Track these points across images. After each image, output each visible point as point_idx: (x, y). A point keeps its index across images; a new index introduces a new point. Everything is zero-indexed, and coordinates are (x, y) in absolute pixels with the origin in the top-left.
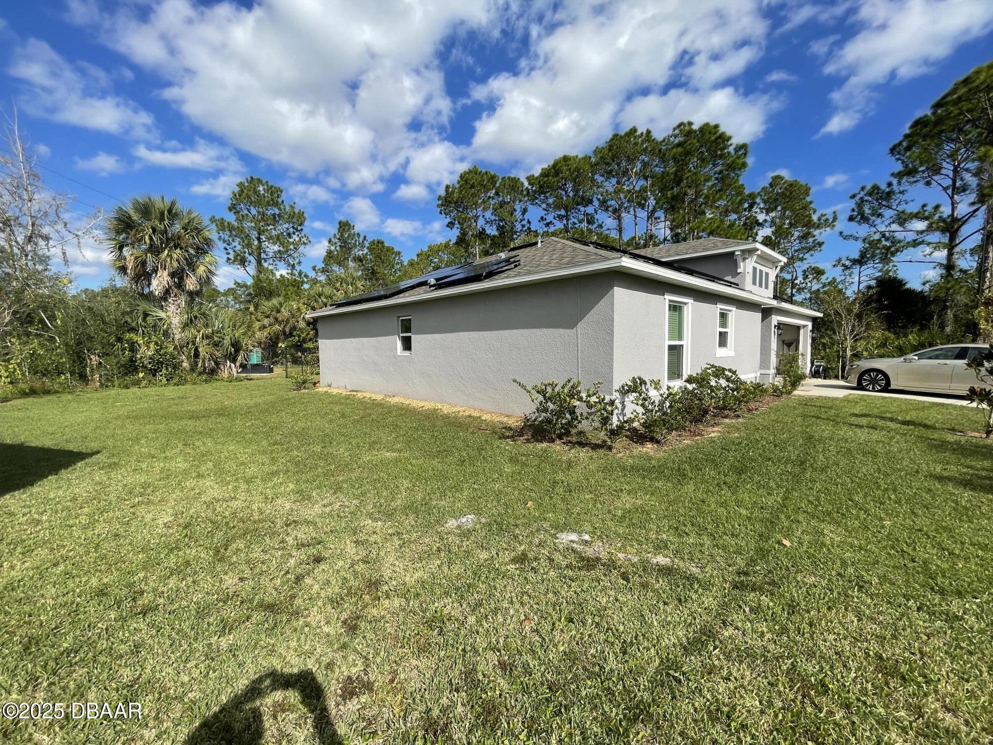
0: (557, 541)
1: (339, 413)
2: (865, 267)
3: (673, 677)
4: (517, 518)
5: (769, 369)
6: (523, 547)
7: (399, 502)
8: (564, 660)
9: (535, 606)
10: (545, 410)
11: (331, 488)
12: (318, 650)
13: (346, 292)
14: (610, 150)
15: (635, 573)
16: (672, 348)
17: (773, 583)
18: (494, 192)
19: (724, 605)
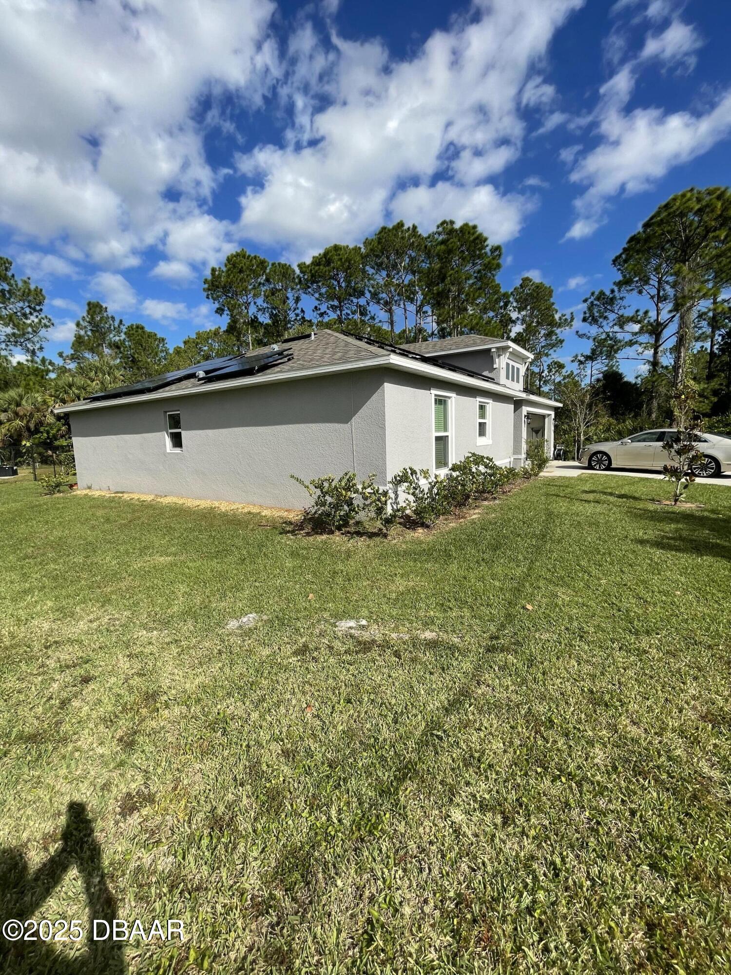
0: (336, 629)
1: (103, 517)
2: (596, 362)
3: (437, 736)
4: (298, 611)
5: (521, 454)
6: (304, 640)
7: (176, 609)
8: (343, 738)
9: (316, 693)
10: (323, 504)
11: (98, 601)
12: (92, 773)
13: (102, 383)
14: (379, 243)
15: (406, 650)
16: (438, 439)
17: (517, 643)
18: (264, 278)
19: (478, 668)
